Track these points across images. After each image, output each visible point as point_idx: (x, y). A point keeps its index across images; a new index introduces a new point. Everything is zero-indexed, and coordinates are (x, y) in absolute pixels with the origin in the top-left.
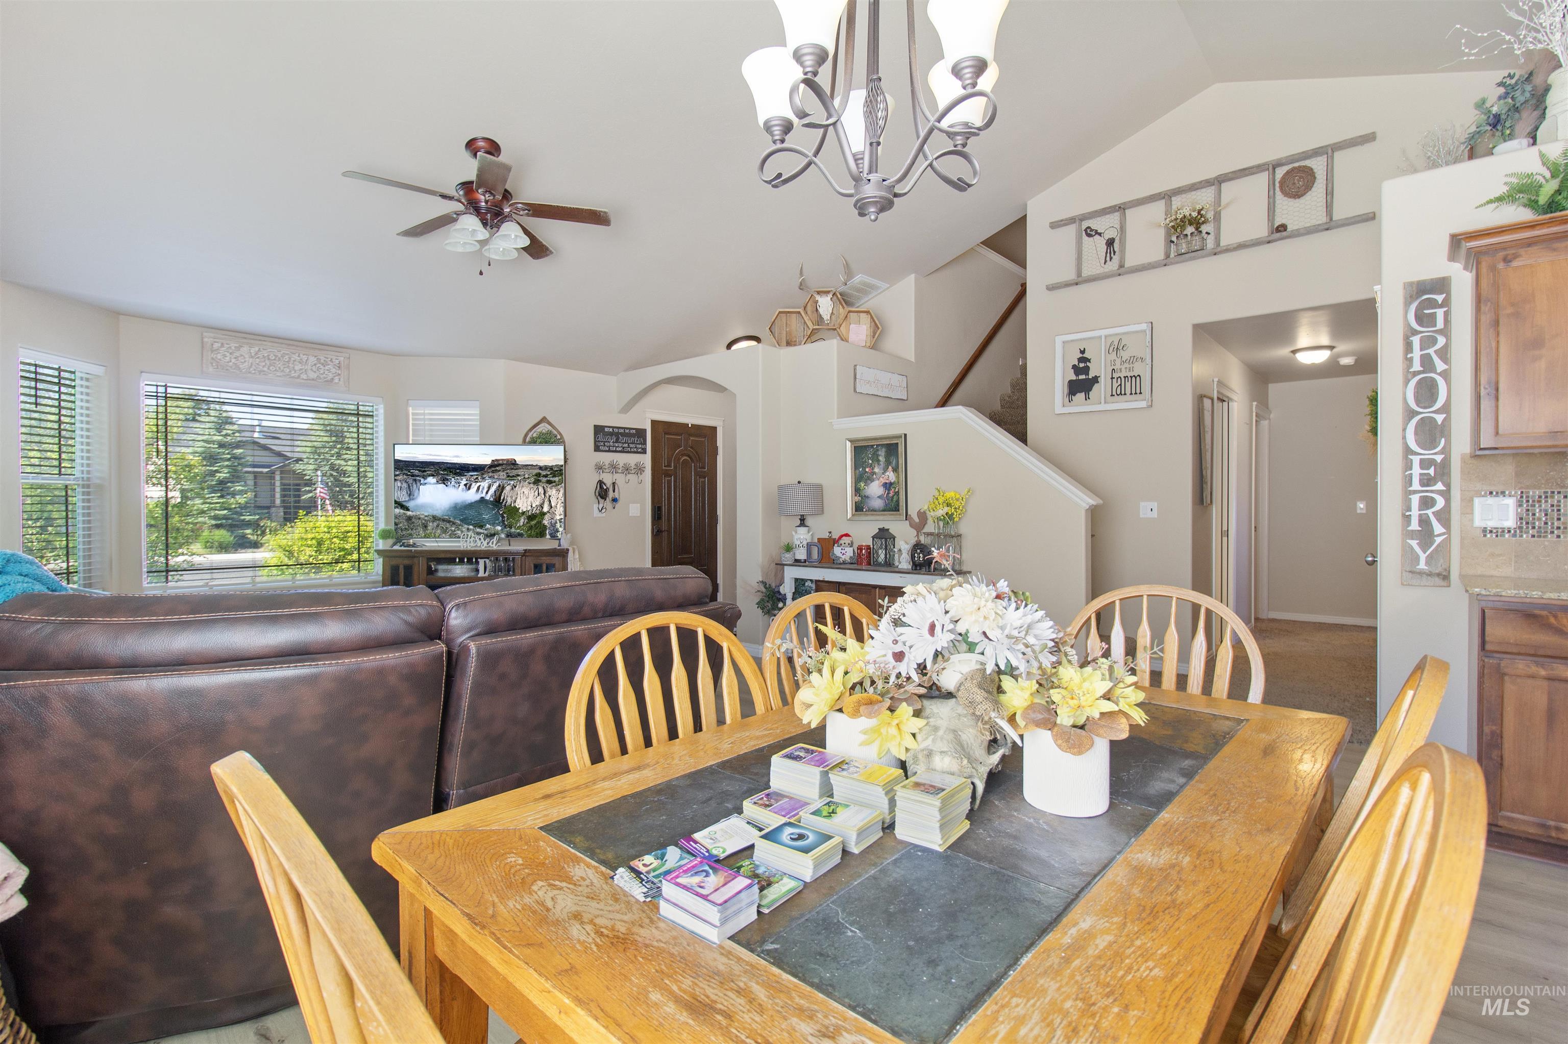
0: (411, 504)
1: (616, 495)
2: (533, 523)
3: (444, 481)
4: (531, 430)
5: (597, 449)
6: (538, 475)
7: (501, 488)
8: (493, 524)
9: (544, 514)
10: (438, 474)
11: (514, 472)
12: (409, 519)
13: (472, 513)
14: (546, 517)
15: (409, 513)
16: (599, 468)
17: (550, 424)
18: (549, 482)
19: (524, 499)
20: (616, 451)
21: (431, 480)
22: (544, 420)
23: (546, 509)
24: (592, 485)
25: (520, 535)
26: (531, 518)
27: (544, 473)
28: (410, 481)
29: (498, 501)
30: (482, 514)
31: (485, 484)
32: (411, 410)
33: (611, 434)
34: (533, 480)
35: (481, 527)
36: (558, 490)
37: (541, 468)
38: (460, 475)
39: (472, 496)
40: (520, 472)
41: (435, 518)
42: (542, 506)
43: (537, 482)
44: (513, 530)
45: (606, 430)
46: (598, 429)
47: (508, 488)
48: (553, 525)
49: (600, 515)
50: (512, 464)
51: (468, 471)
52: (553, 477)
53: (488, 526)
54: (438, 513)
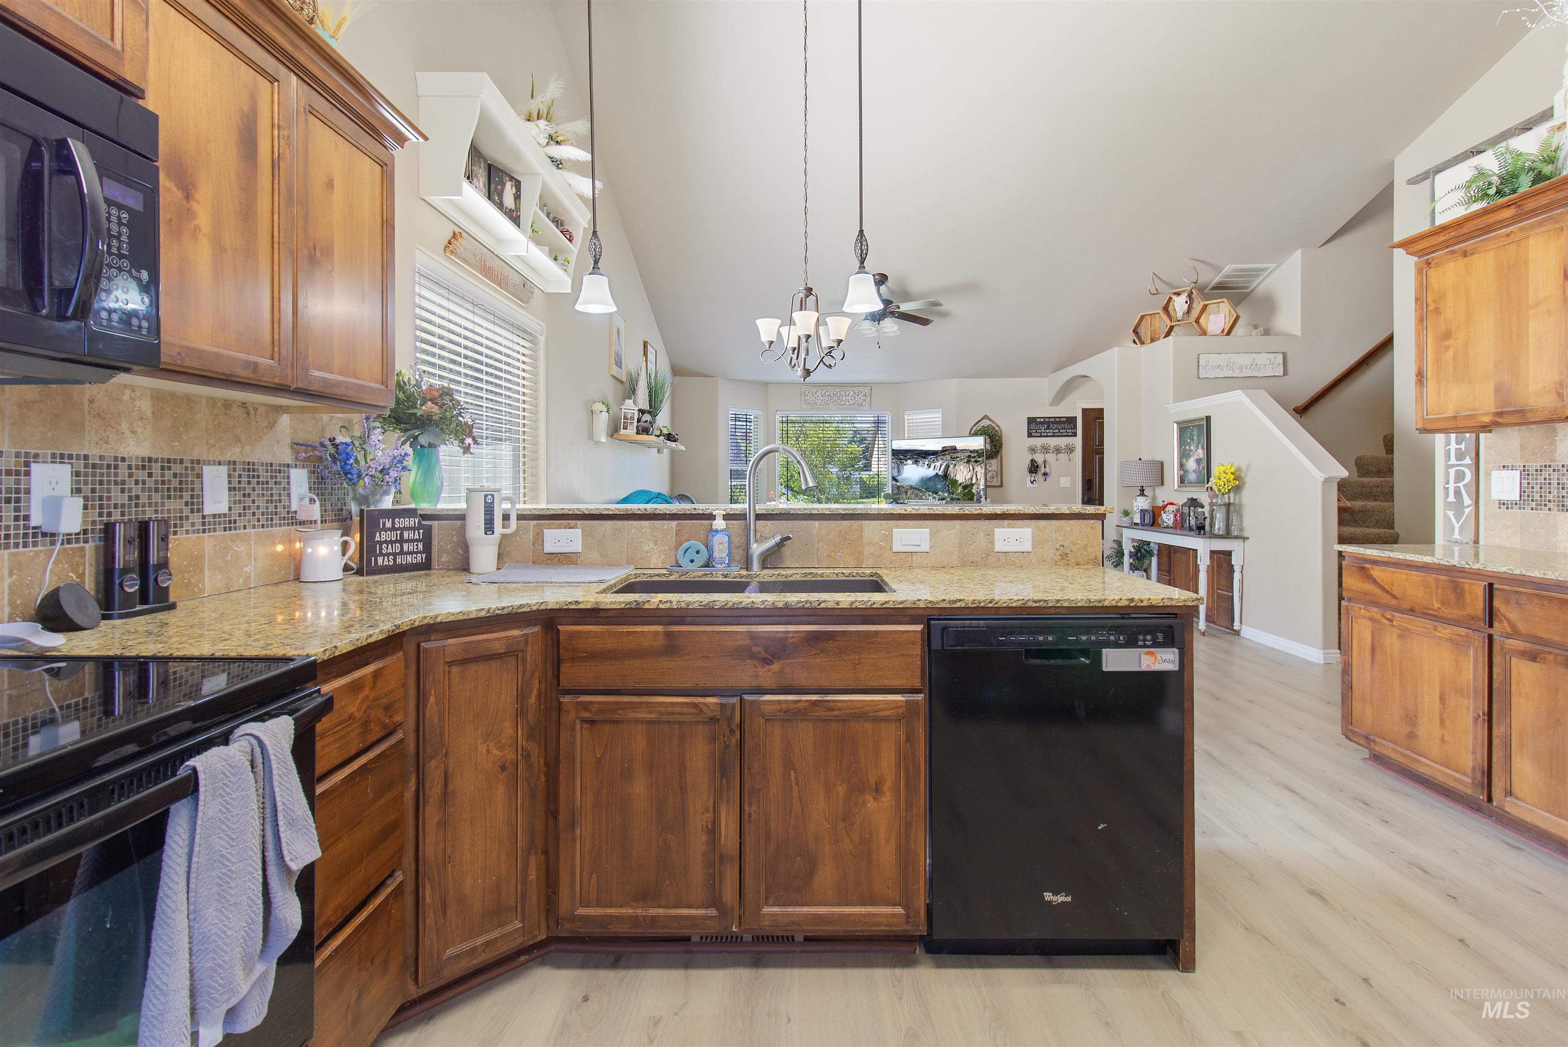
0: (899, 478)
1: (1047, 470)
2: (966, 491)
3: (916, 462)
4: (975, 425)
5: (1030, 435)
6: (969, 456)
7: (948, 467)
8: (943, 492)
9: (973, 485)
10: (913, 458)
11: (955, 455)
12: (898, 487)
13: (931, 484)
14: (974, 487)
15: (898, 484)
16: (1033, 450)
17: (989, 419)
18: (976, 462)
19: (961, 474)
20: (1047, 436)
21: (910, 462)
22: (986, 417)
23: (974, 481)
24: (1027, 463)
25: (958, 499)
26: (965, 487)
27: (973, 455)
28: (899, 463)
29: (946, 476)
30: (936, 485)
31: (938, 464)
32: (906, 418)
33: (1042, 423)
34: (966, 460)
35: (936, 493)
36: (981, 467)
37: (971, 452)
38: (925, 458)
39: (931, 472)
40: (958, 455)
41: (911, 487)
42: (971, 479)
43: (968, 462)
44: (954, 496)
45: (1038, 420)
46: (1031, 421)
47: (952, 466)
48: (978, 493)
49: (1032, 486)
50: (954, 449)
51: (929, 455)
52: (979, 457)
53: (940, 493)
54: (913, 484)
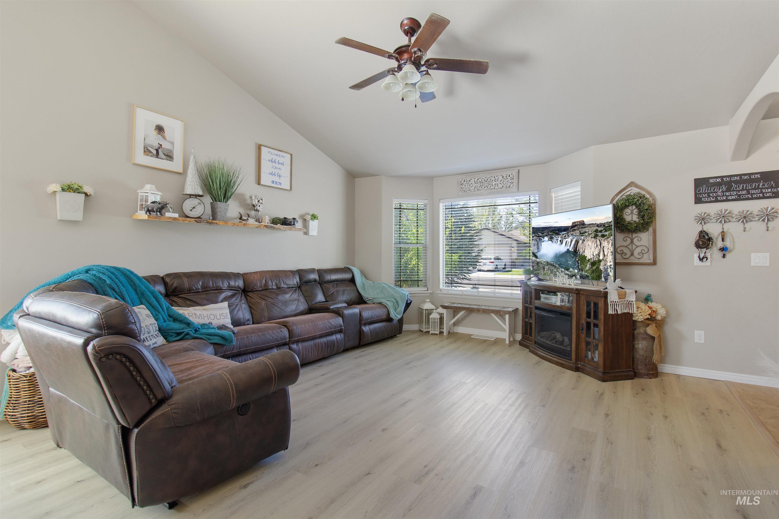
0: (538, 254)
1: (728, 243)
2: (594, 268)
3: (551, 239)
4: (617, 195)
5: (698, 201)
6: (596, 231)
7: (577, 242)
8: (573, 268)
9: (600, 261)
10: (549, 234)
11: (584, 230)
12: (538, 263)
13: (563, 260)
14: (602, 263)
15: (538, 260)
16: (703, 219)
17: (637, 186)
18: (603, 236)
19: (589, 250)
20: (727, 200)
21: (546, 239)
22: (632, 184)
23: (601, 258)
24: (694, 236)
25: (587, 277)
26: (593, 264)
27: (600, 229)
28: (538, 240)
29: (575, 252)
30: (567, 261)
31: (569, 240)
32: (553, 195)
33: (719, 185)
34: (593, 235)
35: (568, 270)
36: (608, 242)
37: (598, 226)
38: (558, 234)
39: (563, 248)
40: (586, 230)
41: (548, 263)
42: (599, 255)
43: (596, 237)
44: (583, 273)
45: (711, 181)
46: (699, 183)
47: (581, 242)
48: (606, 270)
49: (701, 263)
50: (582, 224)
51: (562, 231)
52: (606, 231)
53: (571, 269)
54: (549, 260)
